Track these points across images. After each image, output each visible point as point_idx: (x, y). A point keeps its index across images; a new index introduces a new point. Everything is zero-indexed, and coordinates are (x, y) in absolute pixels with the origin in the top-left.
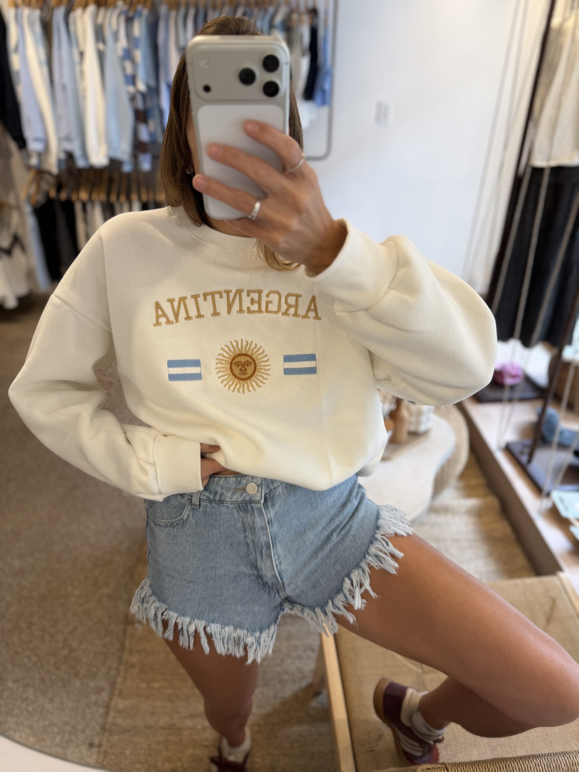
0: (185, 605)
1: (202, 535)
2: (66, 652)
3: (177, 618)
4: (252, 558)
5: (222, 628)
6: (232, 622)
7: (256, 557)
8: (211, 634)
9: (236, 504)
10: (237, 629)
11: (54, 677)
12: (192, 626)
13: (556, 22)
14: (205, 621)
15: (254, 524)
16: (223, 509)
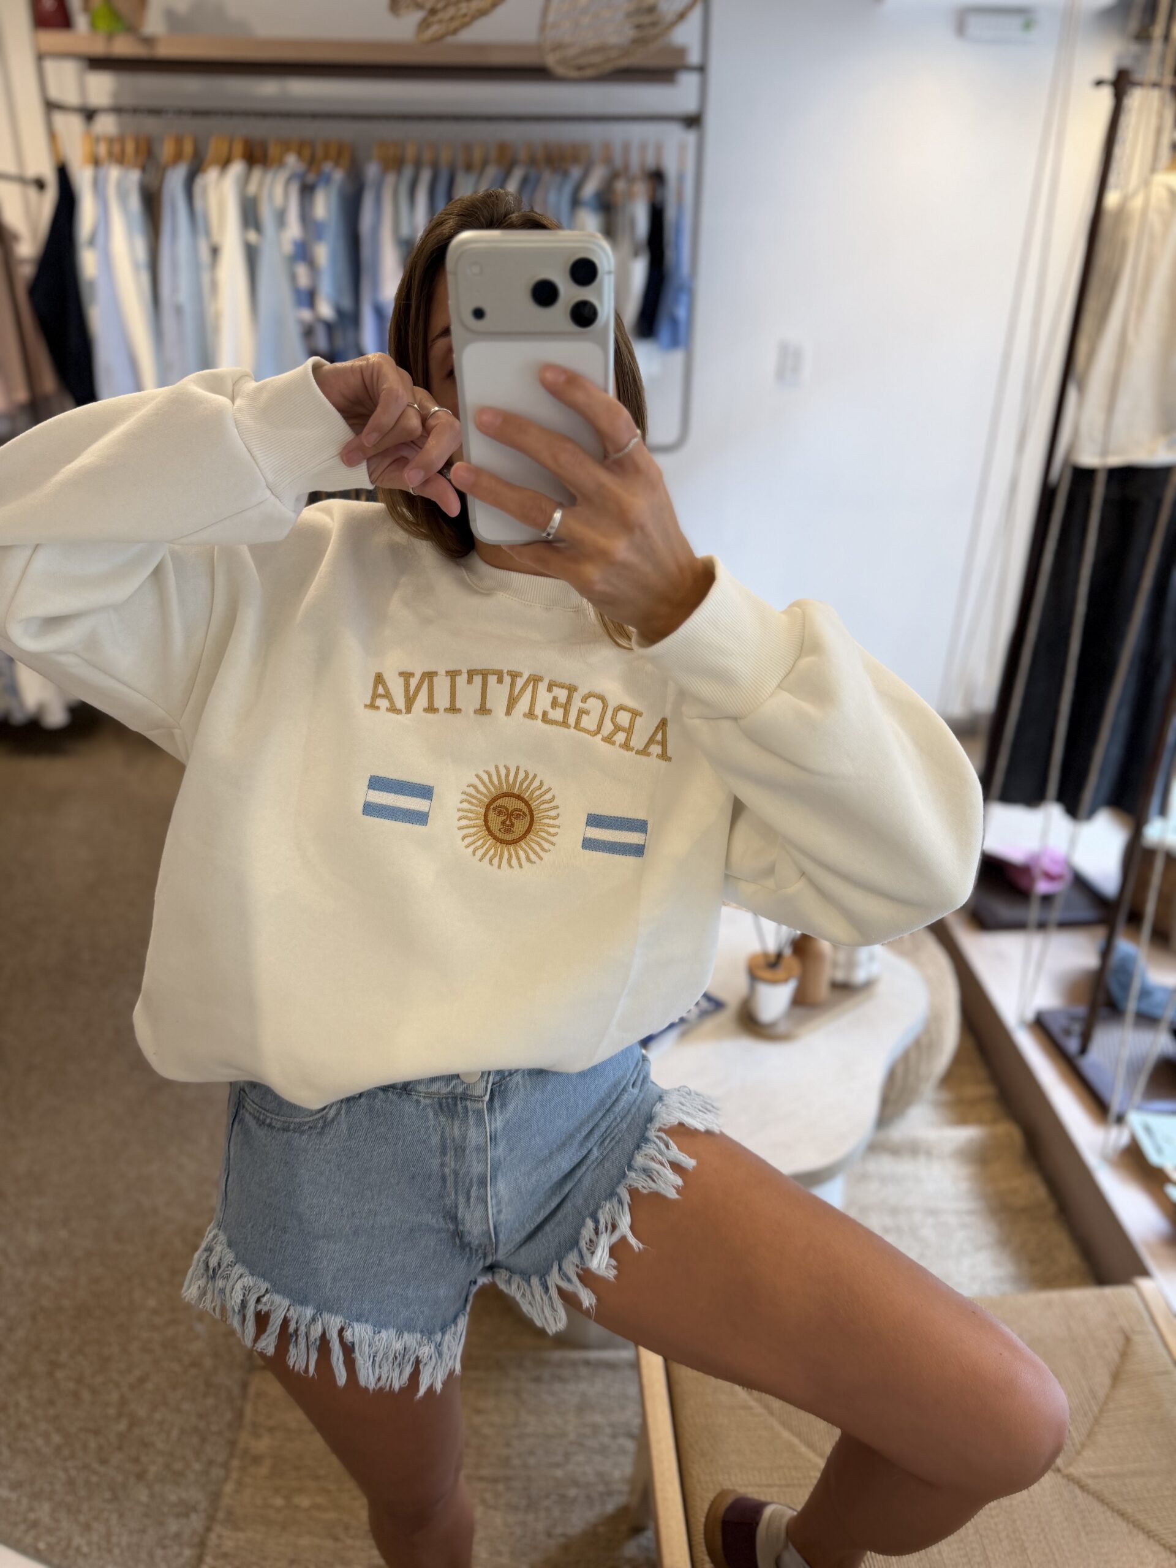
0: (307, 1283)
1: (358, 1154)
2: (122, 1426)
3: (288, 1310)
4: (448, 1202)
5: (374, 1333)
6: (394, 1322)
7: (456, 1200)
8: (353, 1344)
9: (435, 1097)
10: (403, 1333)
11: (94, 1479)
12: (316, 1325)
13: (1112, 199)
14: (344, 1317)
15: (465, 1140)
16: (408, 1107)
